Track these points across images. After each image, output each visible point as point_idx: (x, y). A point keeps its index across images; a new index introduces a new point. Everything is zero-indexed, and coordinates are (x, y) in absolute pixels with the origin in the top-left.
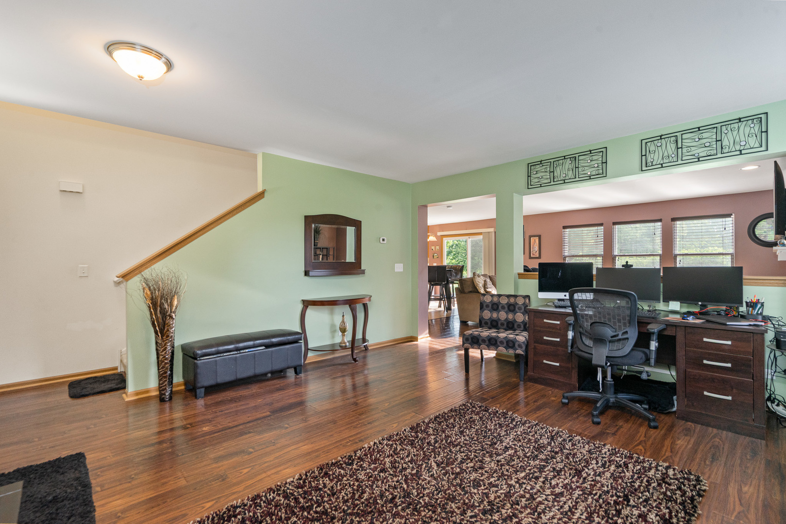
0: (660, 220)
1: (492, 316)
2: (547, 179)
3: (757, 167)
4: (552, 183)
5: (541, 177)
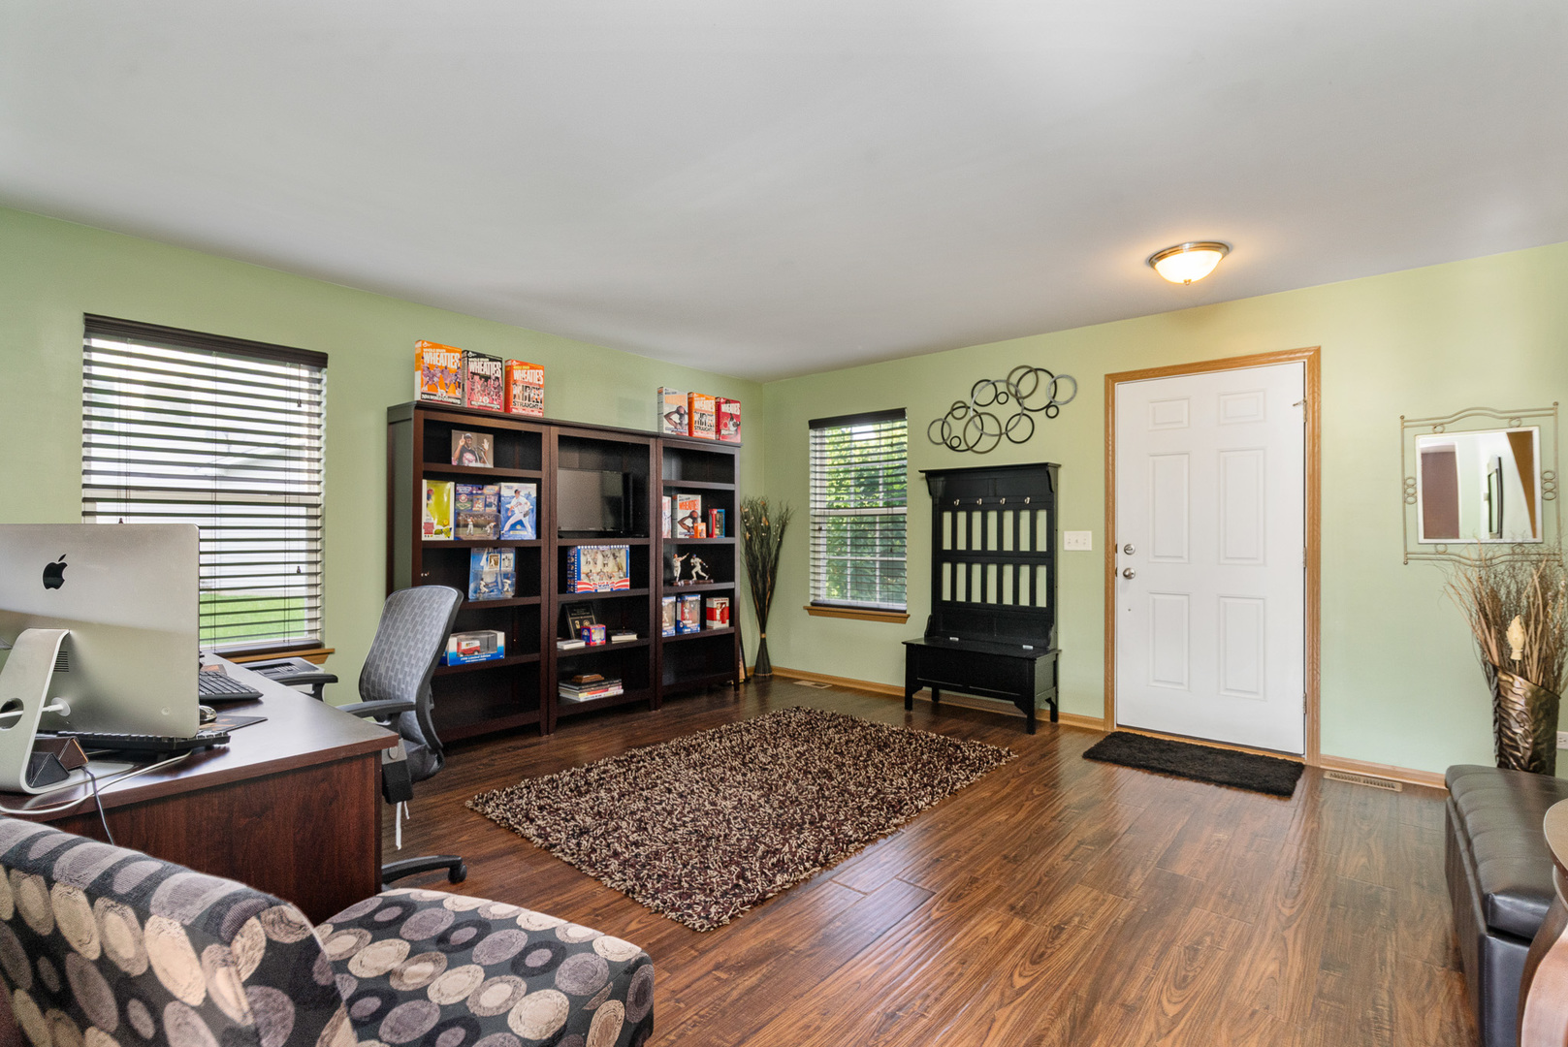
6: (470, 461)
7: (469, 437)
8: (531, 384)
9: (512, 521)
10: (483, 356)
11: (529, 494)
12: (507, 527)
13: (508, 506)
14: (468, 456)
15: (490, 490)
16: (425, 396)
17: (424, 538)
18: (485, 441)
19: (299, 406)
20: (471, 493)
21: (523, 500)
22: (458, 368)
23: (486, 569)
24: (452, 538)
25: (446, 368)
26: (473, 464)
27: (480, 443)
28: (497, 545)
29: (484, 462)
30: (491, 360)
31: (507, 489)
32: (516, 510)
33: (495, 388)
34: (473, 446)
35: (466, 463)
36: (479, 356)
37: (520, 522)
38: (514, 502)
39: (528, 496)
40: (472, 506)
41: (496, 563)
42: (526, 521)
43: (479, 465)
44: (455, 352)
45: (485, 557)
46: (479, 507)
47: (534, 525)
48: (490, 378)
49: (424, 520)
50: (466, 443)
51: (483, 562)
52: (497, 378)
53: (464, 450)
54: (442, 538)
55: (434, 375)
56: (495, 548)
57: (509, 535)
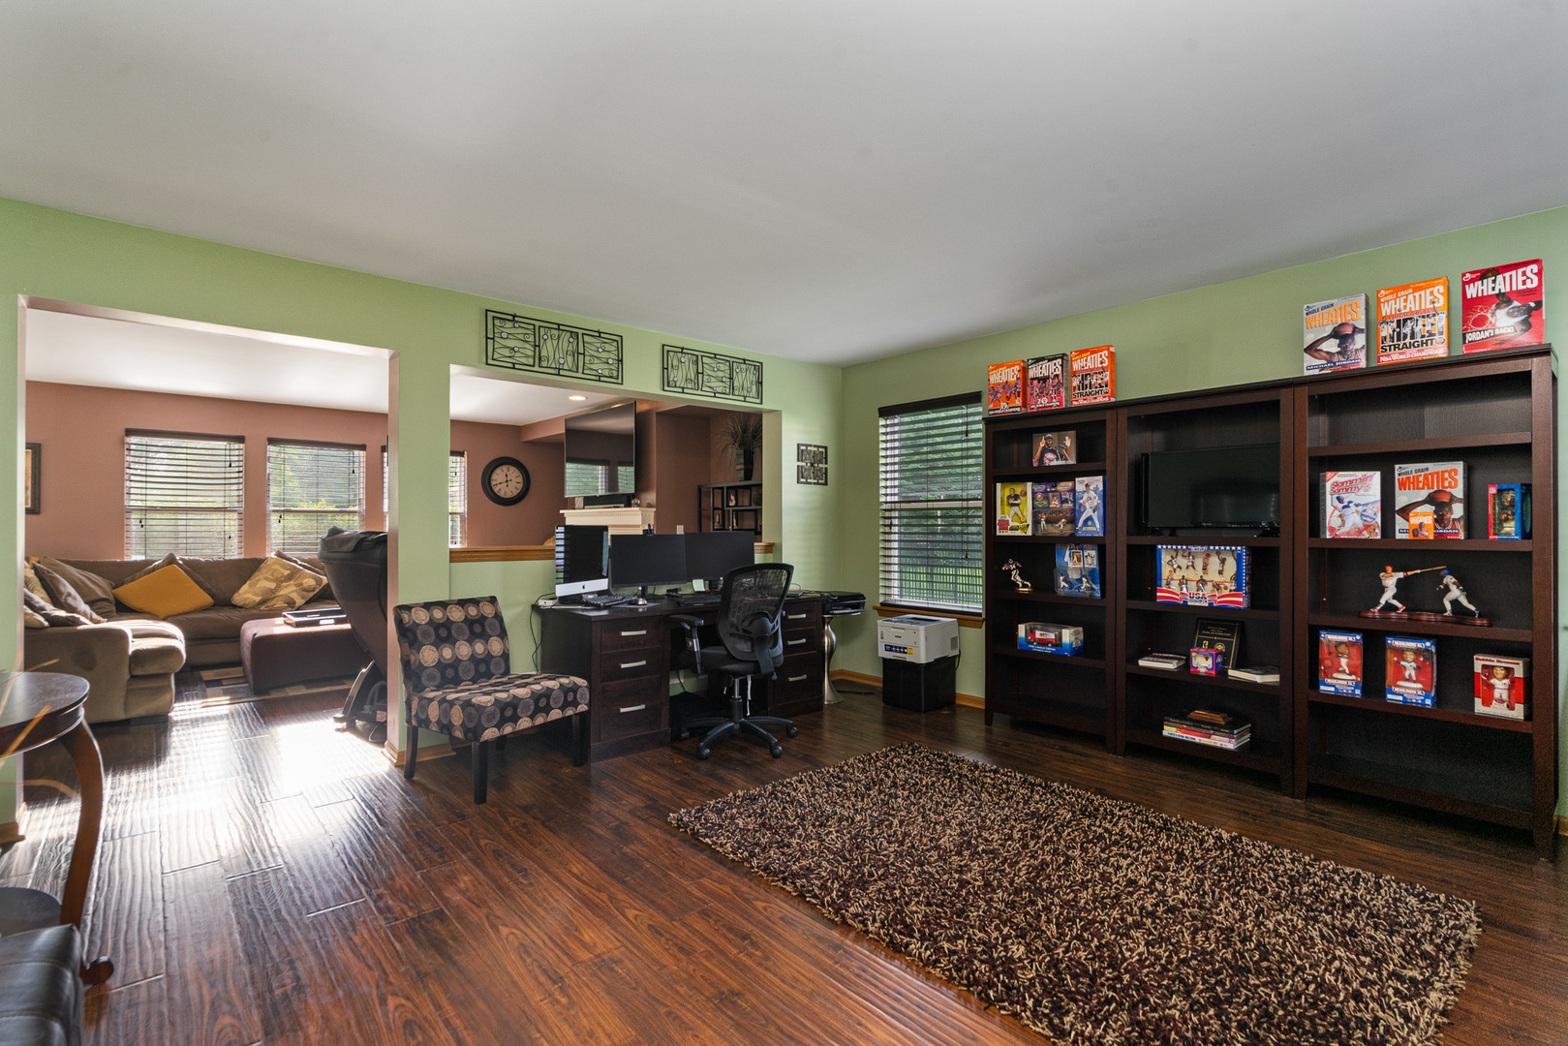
0: (363, 447)
1: (441, 655)
2: (527, 356)
3: (584, 398)
4: (536, 368)
5: (516, 349)
6: (1051, 460)
7: (1049, 437)
8: (1092, 370)
9: (1084, 517)
10: (1042, 359)
11: (1097, 488)
12: (1080, 524)
13: (1081, 501)
14: (1050, 456)
15: (1064, 486)
16: (991, 413)
17: (998, 534)
18: (1067, 438)
19: (967, 435)
20: (1046, 492)
21: (1092, 494)
22: (1018, 379)
23: (1070, 565)
24: (1029, 533)
25: (1007, 382)
26: (1055, 463)
27: (1062, 441)
28: (1078, 542)
29: (1066, 459)
30: (1050, 360)
31: (1080, 484)
32: (1087, 505)
33: (1054, 387)
34: (1054, 445)
35: (1047, 463)
36: (1038, 360)
37: (1090, 518)
38: (1085, 496)
39: (1096, 490)
40: (1049, 504)
41: (1079, 560)
42: (1095, 517)
43: (1061, 462)
44: (1014, 365)
45: (1068, 552)
46: (1055, 503)
47: (1101, 520)
48: (1048, 378)
49: (998, 518)
50: (1046, 444)
51: (1067, 558)
52: (1057, 376)
53: (1045, 451)
54: (1019, 533)
55: (997, 392)
56: (1076, 545)
57: (1084, 531)
